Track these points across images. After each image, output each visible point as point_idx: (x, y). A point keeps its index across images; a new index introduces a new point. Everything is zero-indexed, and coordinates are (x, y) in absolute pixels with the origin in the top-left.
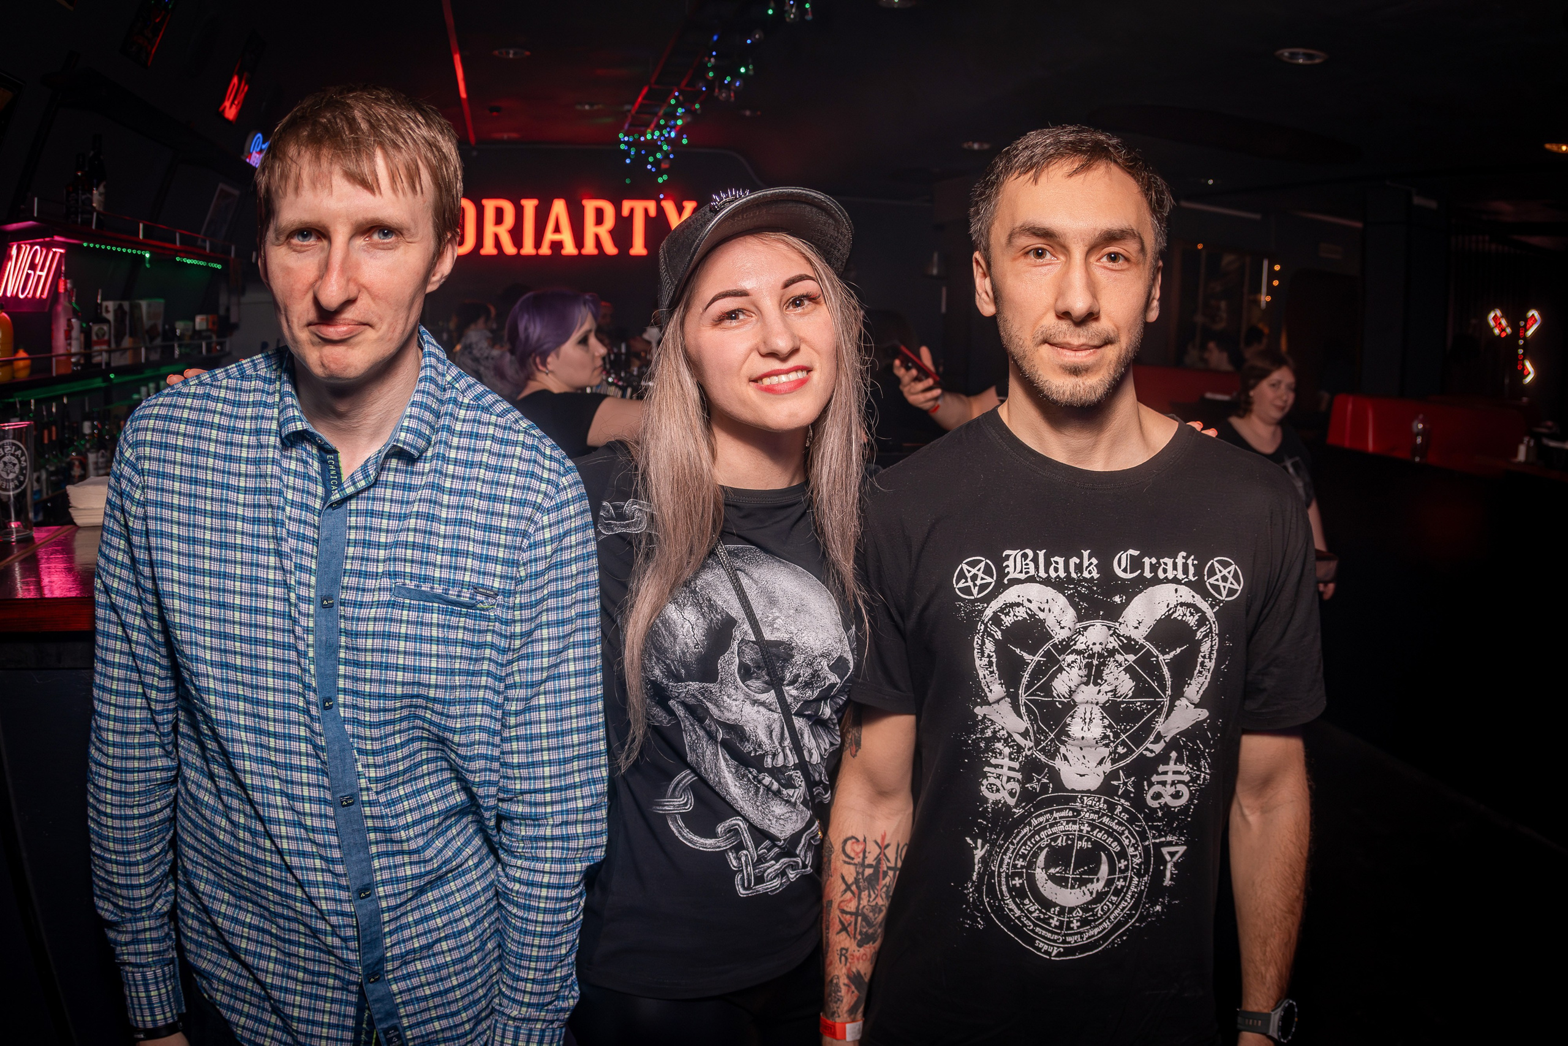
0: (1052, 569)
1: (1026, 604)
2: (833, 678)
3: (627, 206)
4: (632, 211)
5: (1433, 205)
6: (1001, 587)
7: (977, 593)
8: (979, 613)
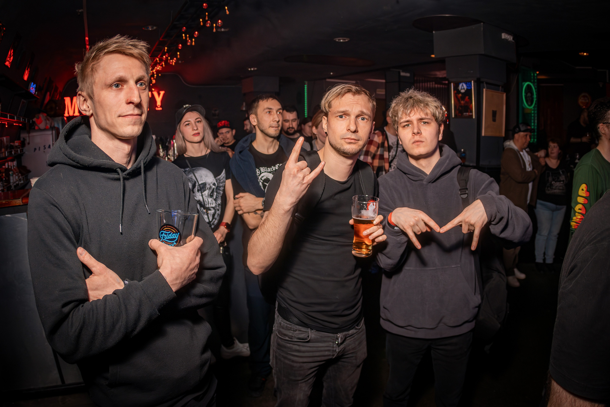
0: (268, 170)
1: (266, 176)
2: (214, 187)
5: (408, 75)
6: (261, 174)
7: (258, 175)
8: (258, 178)
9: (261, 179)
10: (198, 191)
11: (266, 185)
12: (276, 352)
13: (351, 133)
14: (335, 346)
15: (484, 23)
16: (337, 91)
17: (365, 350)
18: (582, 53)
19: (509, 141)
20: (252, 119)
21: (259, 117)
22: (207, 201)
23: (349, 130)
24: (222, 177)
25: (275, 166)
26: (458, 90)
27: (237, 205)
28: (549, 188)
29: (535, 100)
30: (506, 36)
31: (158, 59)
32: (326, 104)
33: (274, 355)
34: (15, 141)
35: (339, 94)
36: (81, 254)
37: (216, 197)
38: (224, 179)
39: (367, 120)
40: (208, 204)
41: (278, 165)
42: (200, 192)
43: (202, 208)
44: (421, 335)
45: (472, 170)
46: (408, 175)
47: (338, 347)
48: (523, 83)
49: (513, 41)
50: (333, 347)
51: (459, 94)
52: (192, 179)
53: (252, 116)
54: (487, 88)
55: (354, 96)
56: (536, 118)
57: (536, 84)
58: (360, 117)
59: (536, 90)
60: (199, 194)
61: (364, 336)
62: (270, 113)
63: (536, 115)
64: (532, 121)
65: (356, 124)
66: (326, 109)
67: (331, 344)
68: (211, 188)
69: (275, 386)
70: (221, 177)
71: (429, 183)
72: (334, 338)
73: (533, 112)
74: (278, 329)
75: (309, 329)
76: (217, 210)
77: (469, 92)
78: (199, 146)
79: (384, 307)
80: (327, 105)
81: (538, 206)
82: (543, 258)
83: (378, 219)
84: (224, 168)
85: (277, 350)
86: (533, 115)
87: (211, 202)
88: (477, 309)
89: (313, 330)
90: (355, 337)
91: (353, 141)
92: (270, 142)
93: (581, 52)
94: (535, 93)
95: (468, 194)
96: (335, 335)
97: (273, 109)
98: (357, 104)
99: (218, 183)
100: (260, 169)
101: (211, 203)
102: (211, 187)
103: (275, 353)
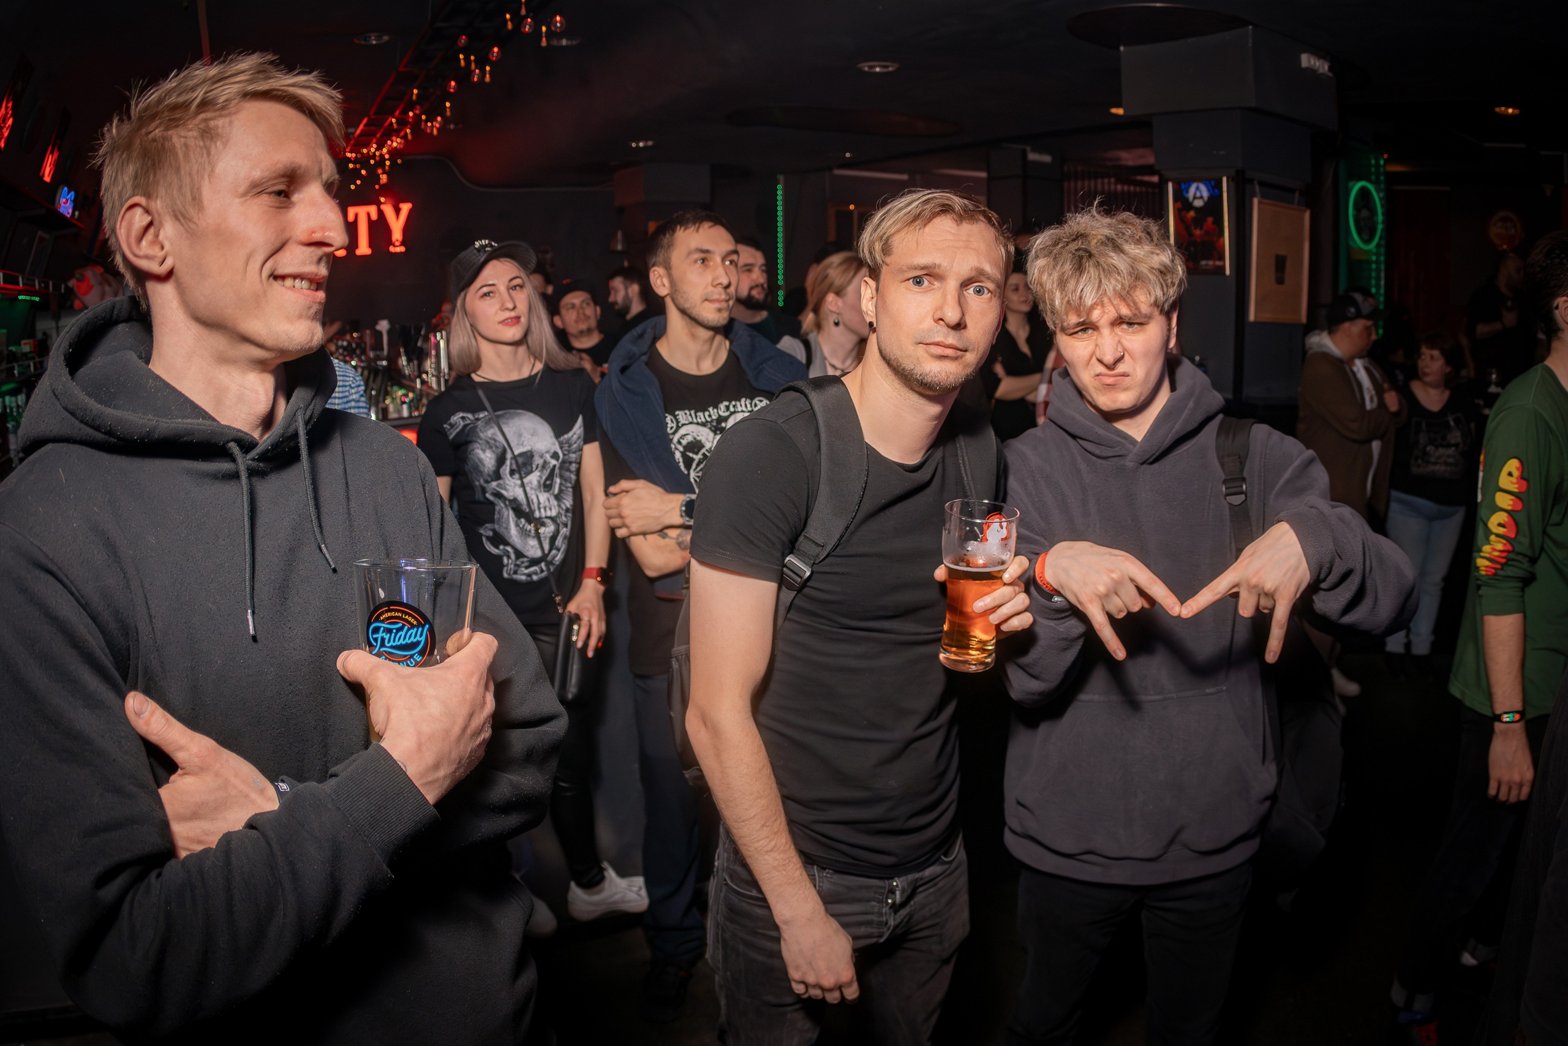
0: (698, 418)
1: (691, 433)
3: (352, 211)
4: (356, 216)
5: (1047, 158)
6: (678, 428)
7: (669, 431)
8: (672, 440)
9: (679, 443)
10: (512, 473)
11: (692, 460)
12: (723, 930)
13: (945, 329)
14: (886, 912)
15: (1253, 25)
16: (909, 208)
17: (965, 915)
18: (1503, 109)
19: (1319, 334)
20: (657, 278)
21: (675, 273)
22: (535, 500)
23: (941, 319)
24: (575, 437)
25: (716, 407)
26: (1187, 200)
27: (613, 512)
28: (1420, 461)
29: (1380, 227)
30: (1312, 62)
31: (394, 120)
32: (877, 244)
33: (720, 936)
34: (23, 342)
35: (916, 218)
36: (138, 714)
37: (561, 491)
38: (581, 442)
39: (990, 294)
40: (539, 508)
41: (726, 403)
42: (517, 476)
43: (523, 521)
44: (1119, 875)
45: (1255, 426)
46: (1081, 442)
47: (893, 914)
48: (1351, 184)
49: (1330, 74)
50: (881, 914)
51: (1188, 211)
52: (495, 440)
53: (655, 271)
54: (1263, 196)
55: (958, 225)
56: (1383, 275)
57: (1382, 186)
58: (971, 286)
59: (1383, 202)
60: (513, 480)
61: (963, 881)
62: (706, 262)
63: (1383, 267)
64: (1373, 282)
65: (960, 304)
66: (874, 259)
67: (873, 906)
68: (547, 467)
69: (723, 1018)
70: (572, 436)
71: (1142, 464)
72: (882, 891)
73: (1374, 258)
74: (728, 868)
75: (815, 867)
76: (561, 526)
77: (1213, 205)
78: (516, 353)
79: (1019, 803)
80: (878, 246)
81: (1394, 506)
82: (1405, 641)
83: (1015, 567)
84: (581, 413)
85: (727, 923)
86: (1374, 266)
87: (547, 503)
88: (1268, 803)
89: (827, 870)
90: (940, 885)
91: (950, 352)
92: (706, 341)
93: (1500, 106)
94: (1380, 210)
95: (1246, 494)
96: (886, 882)
97: (714, 253)
98: (967, 247)
99: (566, 453)
100: (675, 416)
101: (546, 505)
102: (545, 463)
103: (720, 932)
